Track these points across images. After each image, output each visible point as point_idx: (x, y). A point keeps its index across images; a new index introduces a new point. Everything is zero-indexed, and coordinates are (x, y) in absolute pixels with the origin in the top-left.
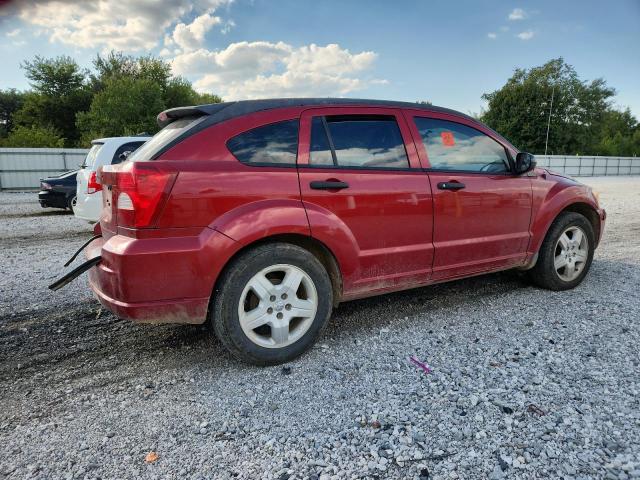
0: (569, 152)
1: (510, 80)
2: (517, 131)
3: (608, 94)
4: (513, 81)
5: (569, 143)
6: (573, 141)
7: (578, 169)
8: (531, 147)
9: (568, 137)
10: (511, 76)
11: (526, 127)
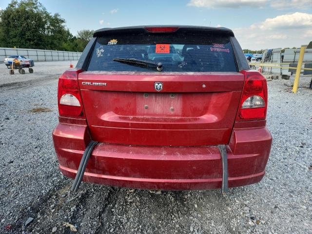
0: (52, 49)
1: (9, 5)
2: (23, 35)
3: (63, 21)
4: (12, 5)
5: (51, 44)
6: (52, 43)
7: (57, 57)
8: (32, 45)
9: (50, 41)
10: (10, 3)
11: (28, 33)
